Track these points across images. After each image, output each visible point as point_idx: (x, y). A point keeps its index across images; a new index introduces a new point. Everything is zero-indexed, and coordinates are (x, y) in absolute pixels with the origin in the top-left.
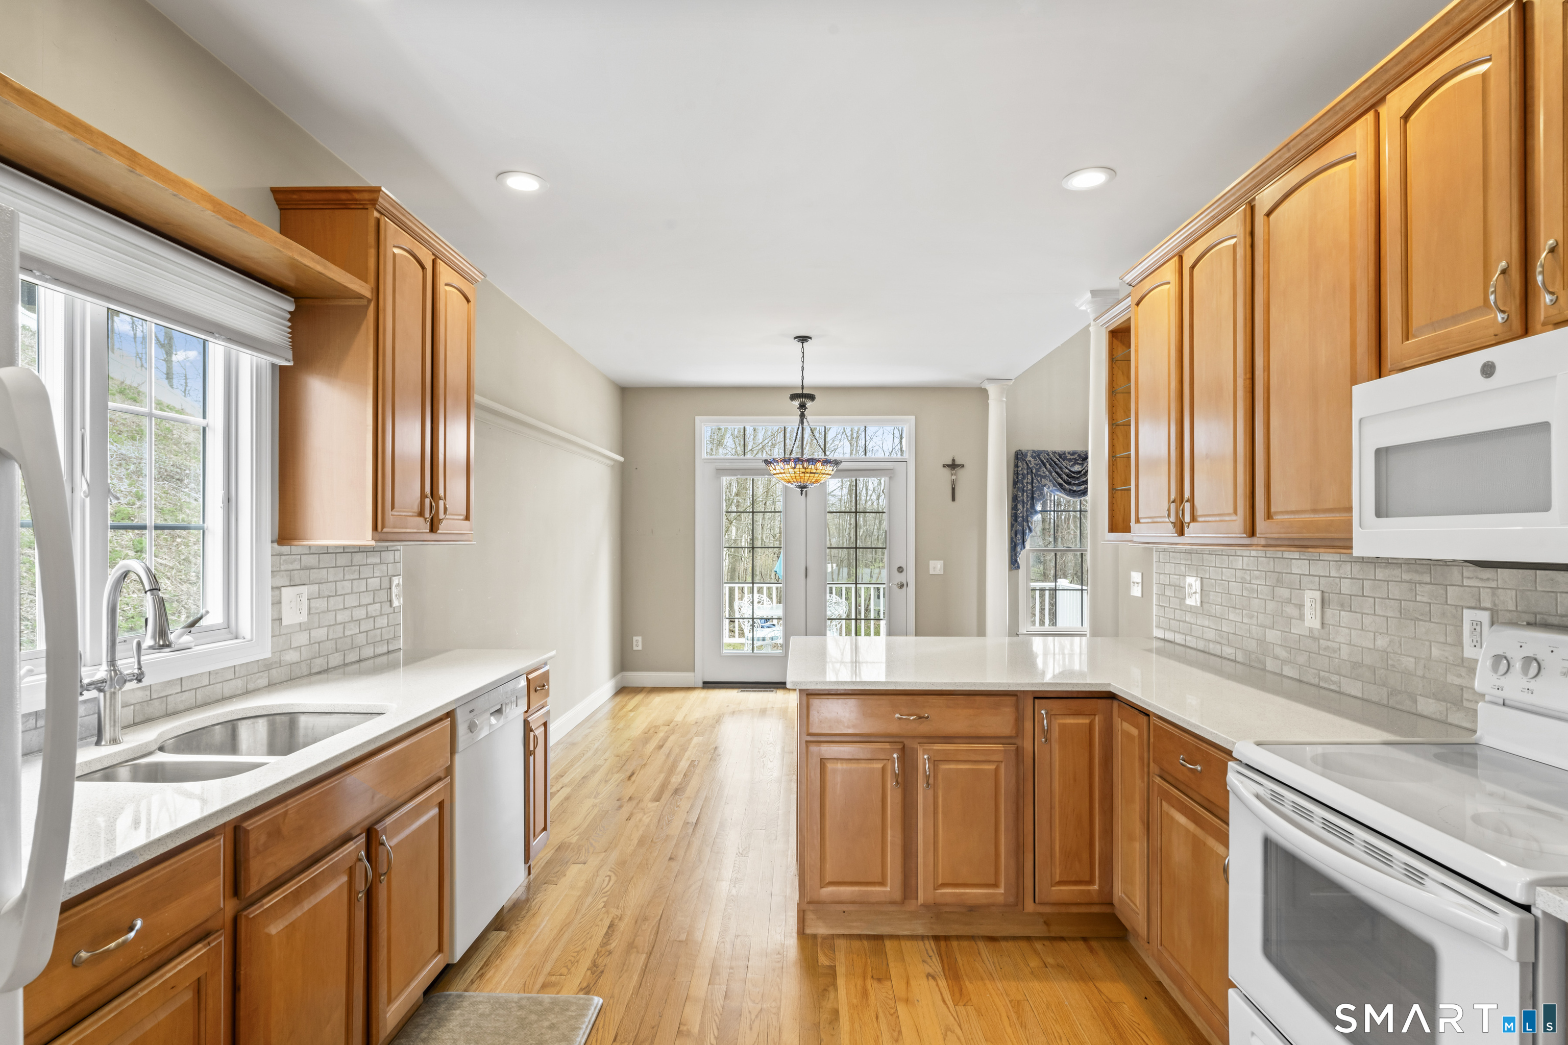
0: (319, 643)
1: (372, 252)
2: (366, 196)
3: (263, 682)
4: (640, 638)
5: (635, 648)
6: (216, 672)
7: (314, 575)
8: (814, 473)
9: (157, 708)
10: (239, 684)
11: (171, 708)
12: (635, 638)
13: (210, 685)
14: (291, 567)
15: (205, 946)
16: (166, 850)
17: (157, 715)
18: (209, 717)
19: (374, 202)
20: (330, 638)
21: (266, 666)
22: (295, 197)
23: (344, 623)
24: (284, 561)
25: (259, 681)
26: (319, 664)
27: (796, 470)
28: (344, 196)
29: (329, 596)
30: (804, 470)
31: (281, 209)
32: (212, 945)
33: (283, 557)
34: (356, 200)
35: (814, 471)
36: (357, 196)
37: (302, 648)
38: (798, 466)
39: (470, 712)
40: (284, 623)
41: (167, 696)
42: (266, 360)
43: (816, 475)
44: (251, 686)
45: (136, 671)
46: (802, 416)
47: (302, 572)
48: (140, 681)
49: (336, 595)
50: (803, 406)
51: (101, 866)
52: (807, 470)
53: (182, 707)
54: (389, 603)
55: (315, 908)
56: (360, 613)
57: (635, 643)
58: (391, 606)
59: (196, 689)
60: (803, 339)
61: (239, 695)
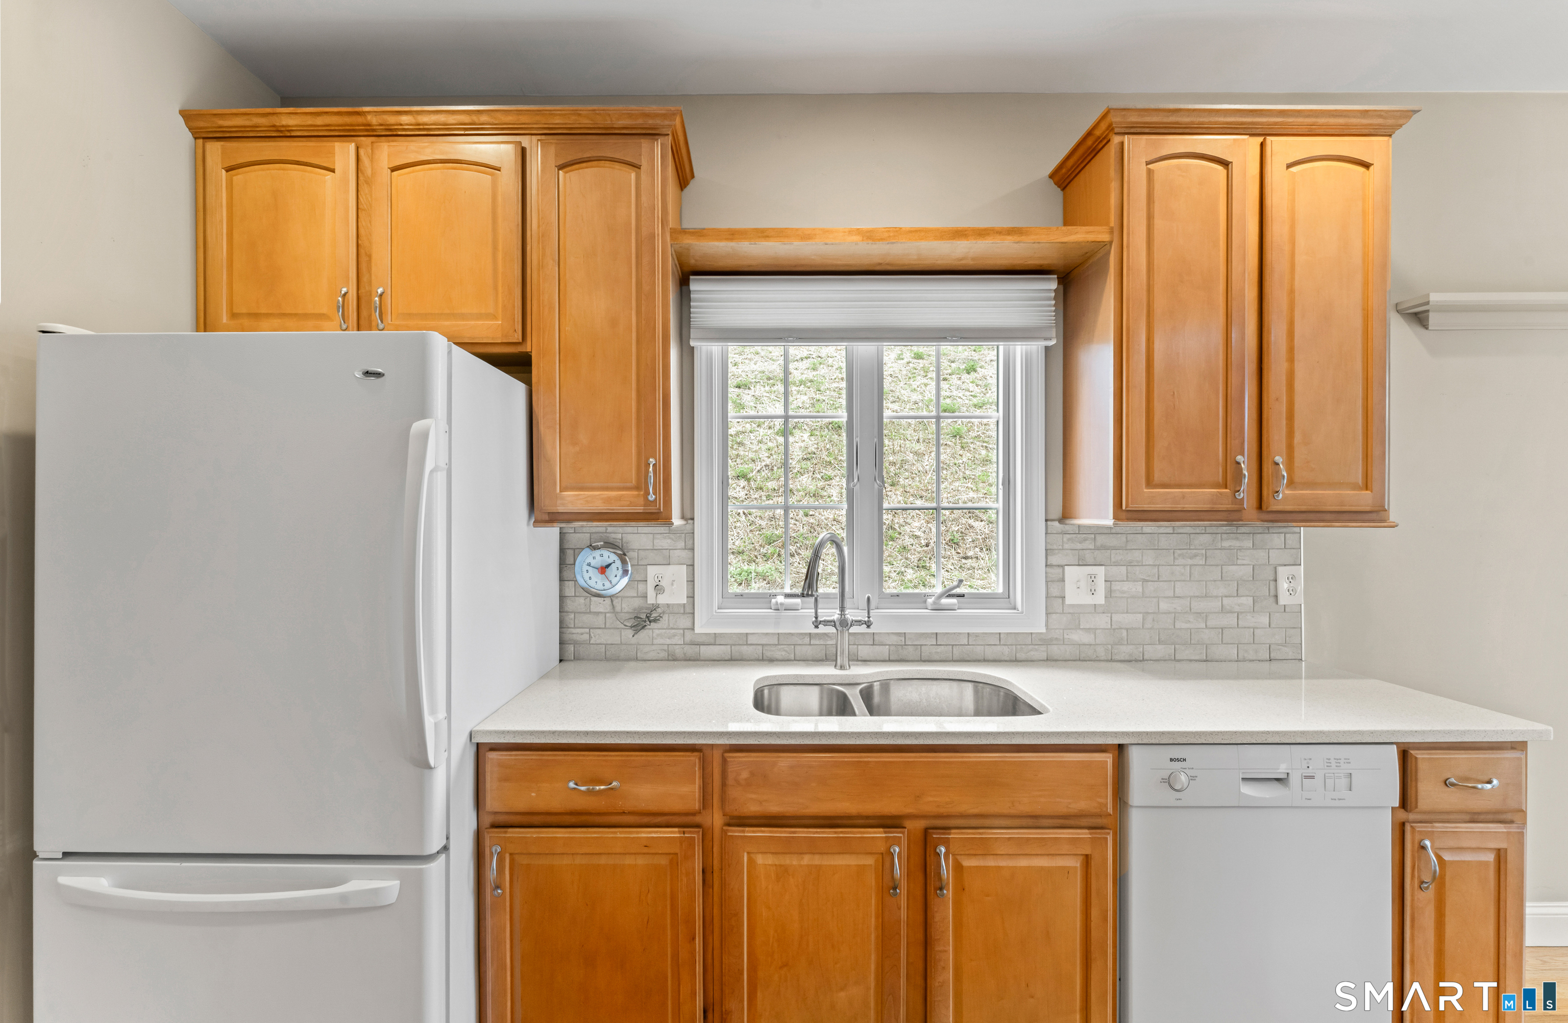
0: (1127, 630)
2: (1103, 126)
3: (1044, 656)
6: (977, 635)
7: (1116, 556)
9: (910, 652)
10: (1006, 651)
11: (925, 656)
13: (968, 645)
14: (1079, 546)
15: (679, 832)
17: (911, 658)
18: (939, 671)
19: (1110, 128)
20: (1146, 626)
21: (1045, 641)
22: (1064, 171)
23: (1175, 613)
24: (1069, 540)
25: (1032, 653)
26: (1125, 651)
28: (1089, 142)
29: (1144, 581)
31: (1063, 189)
32: (686, 835)
33: (1068, 536)
34: (1099, 137)
36: (1098, 133)
37: (1098, 631)
39: (1171, 760)
40: (1068, 601)
41: (921, 645)
42: (1036, 347)
44: (1021, 656)
45: (866, 619)
47: (1097, 552)
48: (868, 627)
49: (1158, 580)
51: (581, 732)
53: (937, 657)
54: (1272, 600)
55: (819, 868)
56: (1213, 604)
58: (1277, 602)
59: (953, 645)
61: (1006, 661)
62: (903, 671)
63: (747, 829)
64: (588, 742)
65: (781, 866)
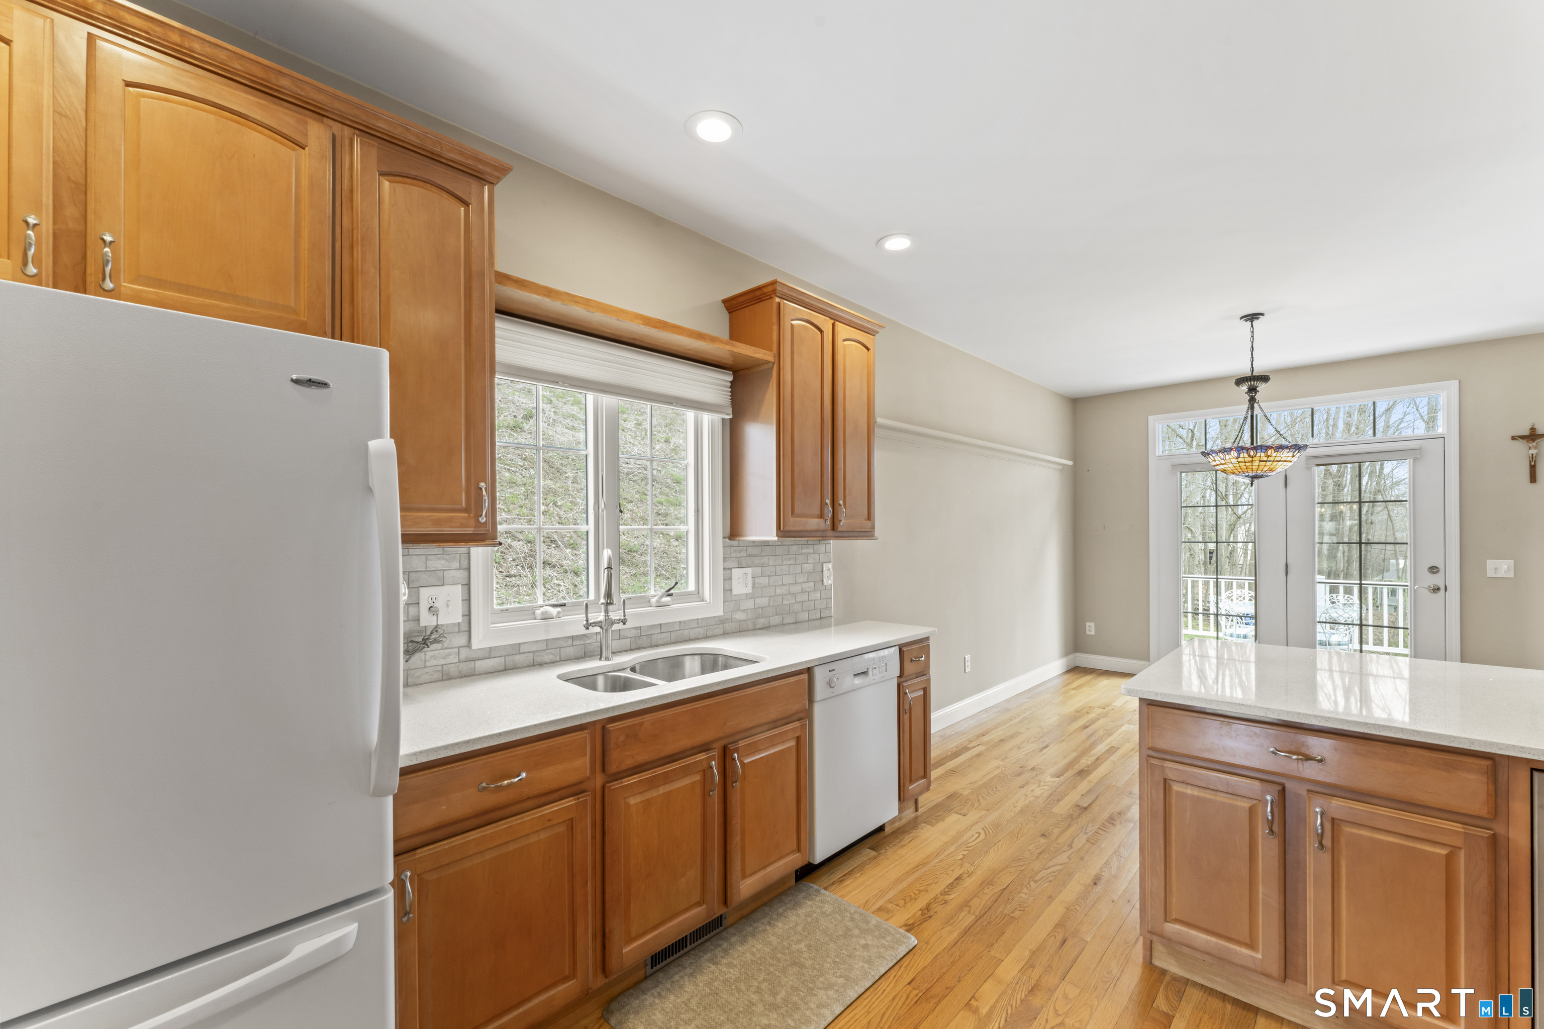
0: (762, 608)
1: (775, 327)
2: (770, 288)
3: (721, 631)
4: (1092, 624)
5: (1088, 633)
6: (685, 622)
7: (757, 560)
8: (1266, 461)
9: (644, 641)
10: (701, 631)
11: (654, 643)
12: (1088, 624)
13: (680, 630)
14: (739, 555)
15: (575, 800)
16: (541, 733)
17: (645, 646)
18: (671, 651)
19: (774, 291)
20: (771, 604)
21: (722, 621)
22: (734, 302)
23: (783, 595)
24: (734, 551)
25: (715, 630)
26: (761, 622)
27: (1239, 460)
28: (758, 293)
29: (770, 576)
30: (1250, 459)
31: (729, 313)
32: (580, 800)
33: (733, 548)
34: (765, 293)
35: (1265, 459)
36: (765, 290)
37: (748, 611)
38: (1242, 455)
39: (830, 671)
40: (734, 592)
41: (651, 635)
42: (717, 417)
43: (1268, 463)
44: (710, 633)
45: (623, 618)
46: (1252, 400)
47: (747, 558)
48: (624, 624)
49: (776, 575)
50: (1253, 390)
51: (494, 735)
52: (1269, 459)
53: (661, 642)
54: (821, 583)
55: (669, 792)
56: (798, 588)
57: (1087, 629)
58: (823, 584)
59: (671, 632)
60: (1252, 317)
61: (701, 638)
62: (648, 654)
63: (624, 780)
64: (501, 742)
65: (646, 800)
